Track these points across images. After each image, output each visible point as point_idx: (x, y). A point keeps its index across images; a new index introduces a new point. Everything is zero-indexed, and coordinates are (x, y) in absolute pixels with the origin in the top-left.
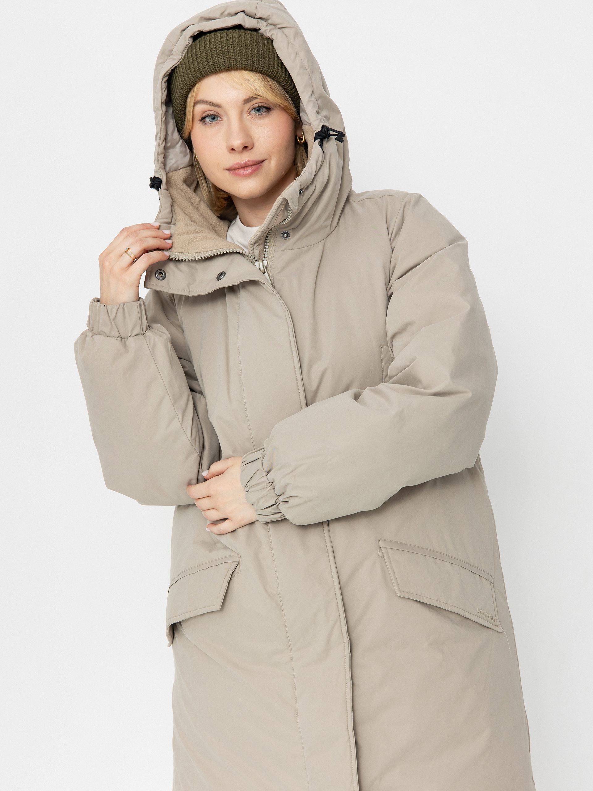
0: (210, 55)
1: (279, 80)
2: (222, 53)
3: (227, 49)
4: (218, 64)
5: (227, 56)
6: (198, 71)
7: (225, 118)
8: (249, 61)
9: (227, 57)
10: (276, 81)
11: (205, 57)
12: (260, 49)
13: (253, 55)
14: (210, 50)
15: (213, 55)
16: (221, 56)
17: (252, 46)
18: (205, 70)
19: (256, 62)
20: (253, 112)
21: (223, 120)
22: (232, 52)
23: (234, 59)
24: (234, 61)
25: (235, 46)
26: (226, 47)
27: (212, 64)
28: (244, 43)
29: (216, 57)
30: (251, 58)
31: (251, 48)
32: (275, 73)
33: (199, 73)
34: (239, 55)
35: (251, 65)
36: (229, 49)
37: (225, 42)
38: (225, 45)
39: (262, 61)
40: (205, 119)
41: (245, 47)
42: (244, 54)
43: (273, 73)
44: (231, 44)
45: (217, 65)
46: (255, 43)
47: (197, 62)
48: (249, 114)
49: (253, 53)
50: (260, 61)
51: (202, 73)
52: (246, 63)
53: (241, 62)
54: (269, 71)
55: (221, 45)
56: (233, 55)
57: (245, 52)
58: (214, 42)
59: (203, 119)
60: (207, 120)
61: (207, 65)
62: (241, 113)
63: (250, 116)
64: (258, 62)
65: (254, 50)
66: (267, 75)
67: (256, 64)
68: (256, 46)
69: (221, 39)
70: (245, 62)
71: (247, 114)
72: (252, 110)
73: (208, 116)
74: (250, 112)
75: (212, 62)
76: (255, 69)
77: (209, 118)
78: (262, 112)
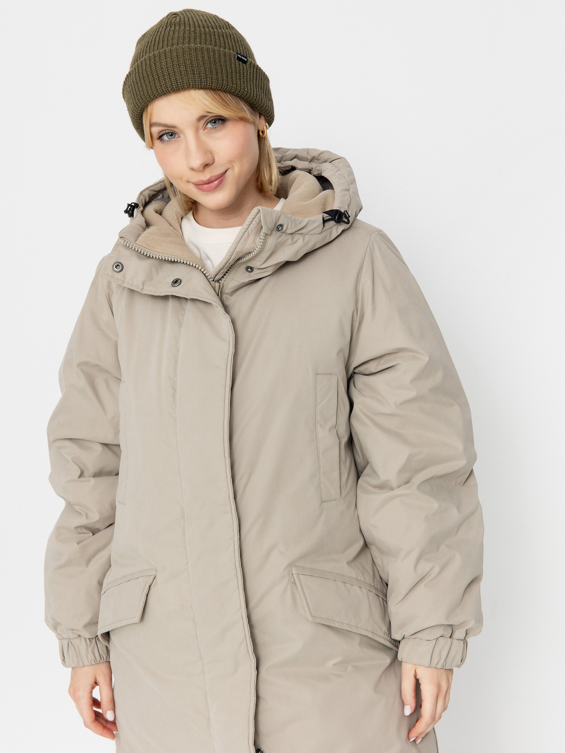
0: (157, 78)
1: (231, 91)
2: (168, 75)
3: (172, 70)
4: (165, 87)
5: (173, 78)
6: (147, 96)
7: (182, 136)
8: (196, 81)
9: (173, 80)
10: (228, 92)
11: (152, 80)
12: (206, 64)
13: (199, 73)
14: (156, 72)
15: (159, 78)
16: (167, 79)
17: (197, 62)
18: (153, 94)
19: (203, 80)
20: (209, 125)
21: (180, 137)
22: (178, 73)
23: (181, 81)
24: (181, 83)
25: (180, 65)
26: (172, 68)
27: (160, 87)
28: (189, 60)
29: (163, 80)
30: (197, 77)
31: (196, 65)
32: (225, 86)
33: (148, 97)
34: (185, 75)
35: (199, 85)
36: (174, 69)
37: (170, 62)
38: (171, 66)
39: (209, 77)
40: (162, 137)
41: (190, 66)
42: (191, 73)
43: (223, 87)
44: (176, 64)
45: (165, 89)
46: (200, 58)
47: (145, 85)
48: (205, 128)
49: (199, 70)
50: (207, 78)
51: (151, 97)
52: (194, 83)
53: (189, 82)
54: (219, 86)
55: (166, 66)
56: (180, 76)
57: (191, 71)
58: (159, 63)
59: (160, 138)
60: (165, 138)
61: (155, 89)
62: (197, 130)
63: (206, 131)
64: (205, 80)
65: (200, 67)
66: (218, 90)
67: (204, 82)
68: (202, 62)
69: (165, 59)
70: (192, 82)
71: (203, 129)
72: (207, 124)
73: (164, 134)
74: (205, 126)
75: (159, 85)
76: (204, 87)
77: (167, 135)
78: (218, 124)
